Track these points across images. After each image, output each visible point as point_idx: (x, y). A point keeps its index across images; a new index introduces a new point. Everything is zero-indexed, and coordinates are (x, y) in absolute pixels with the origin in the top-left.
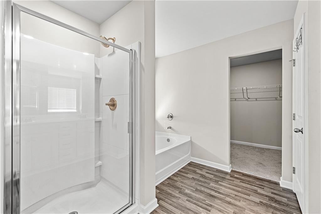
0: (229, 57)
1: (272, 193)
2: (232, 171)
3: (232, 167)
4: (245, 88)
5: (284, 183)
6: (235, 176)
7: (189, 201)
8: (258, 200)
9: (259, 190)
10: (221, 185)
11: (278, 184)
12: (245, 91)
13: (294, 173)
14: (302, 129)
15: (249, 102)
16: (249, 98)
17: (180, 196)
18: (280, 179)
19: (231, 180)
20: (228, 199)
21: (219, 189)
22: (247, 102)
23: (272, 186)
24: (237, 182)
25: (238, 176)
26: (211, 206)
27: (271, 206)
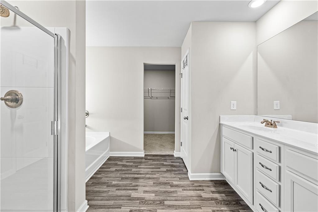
0: (144, 63)
1: (172, 162)
2: (145, 155)
3: (145, 152)
4: (150, 89)
5: (176, 154)
6: (148, 158)
7: (118, 190)
8: (165, 169)
9: (165, 163)
10: (140, 168)
11: (173, 156)
12: (150, 91)
13: (181, 146)
14: (187, 117)
15: (152, 100)
16: (152, 97)
17: (109, 189)
18: (174, 152)
19: (146, 162)
20: (148, 176)
21: (139, 171)
22: (151, 99)
23: (171, 158)
24: (151, 162)
25: (150, 158)
26: (137, 186)
27: (173, 170)
